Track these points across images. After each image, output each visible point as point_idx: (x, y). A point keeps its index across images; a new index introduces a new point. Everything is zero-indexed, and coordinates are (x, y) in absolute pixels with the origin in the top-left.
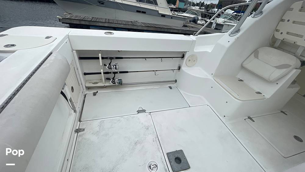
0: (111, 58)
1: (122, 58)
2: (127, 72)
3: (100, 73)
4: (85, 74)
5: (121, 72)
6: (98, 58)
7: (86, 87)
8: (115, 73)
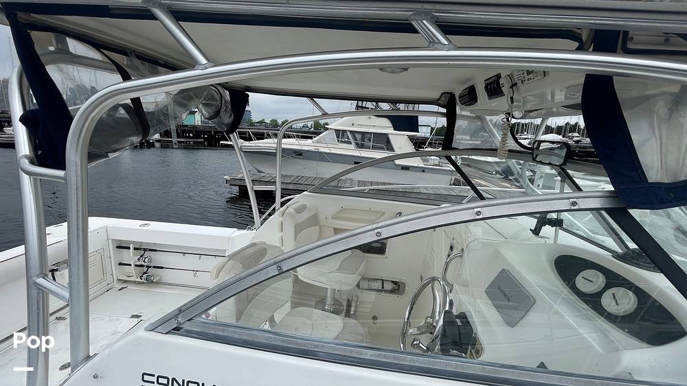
0: (145, 250)
1: (156, 251)
2: (162, 268)
3: (130, 265)
4: (120, 264)
5: (154, 267)
6: (129, 248)
7: (119, 280)
8: (148, 267)
